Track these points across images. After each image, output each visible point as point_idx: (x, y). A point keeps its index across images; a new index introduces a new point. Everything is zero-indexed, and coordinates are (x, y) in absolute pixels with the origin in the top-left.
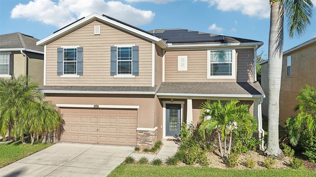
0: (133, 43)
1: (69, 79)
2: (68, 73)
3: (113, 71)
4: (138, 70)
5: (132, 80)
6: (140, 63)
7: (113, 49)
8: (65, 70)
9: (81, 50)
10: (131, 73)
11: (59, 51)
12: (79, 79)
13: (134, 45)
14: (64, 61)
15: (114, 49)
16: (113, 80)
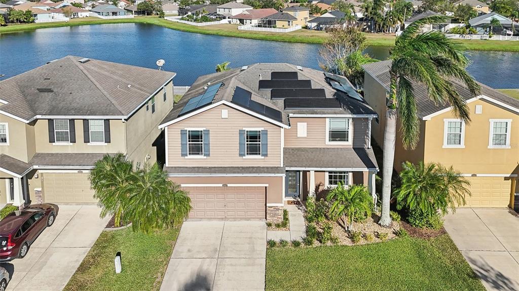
0: (262, 127)
1: (194, 160)
2: (193, 154)
3: (242, 153)
4: (267, 151)
5: (261, 160)
6: (268, 145)
7: (241, 132)
8: (190, 151)
9: (207, 132)
10: (259, 154)
11: (183, 133)
12: (206, 160)
13: (263, 129)
14: (188, 143)
15: (243, 132)
16: (242, 160)
